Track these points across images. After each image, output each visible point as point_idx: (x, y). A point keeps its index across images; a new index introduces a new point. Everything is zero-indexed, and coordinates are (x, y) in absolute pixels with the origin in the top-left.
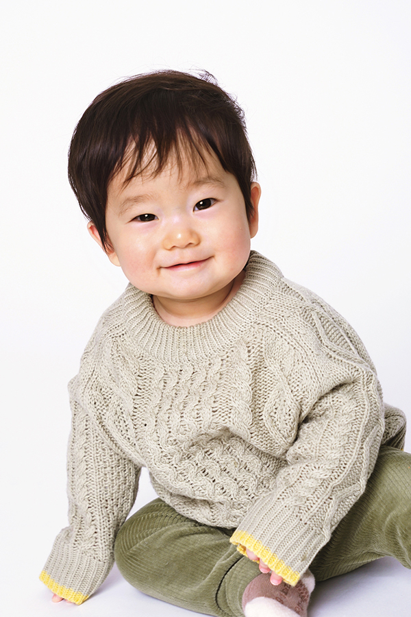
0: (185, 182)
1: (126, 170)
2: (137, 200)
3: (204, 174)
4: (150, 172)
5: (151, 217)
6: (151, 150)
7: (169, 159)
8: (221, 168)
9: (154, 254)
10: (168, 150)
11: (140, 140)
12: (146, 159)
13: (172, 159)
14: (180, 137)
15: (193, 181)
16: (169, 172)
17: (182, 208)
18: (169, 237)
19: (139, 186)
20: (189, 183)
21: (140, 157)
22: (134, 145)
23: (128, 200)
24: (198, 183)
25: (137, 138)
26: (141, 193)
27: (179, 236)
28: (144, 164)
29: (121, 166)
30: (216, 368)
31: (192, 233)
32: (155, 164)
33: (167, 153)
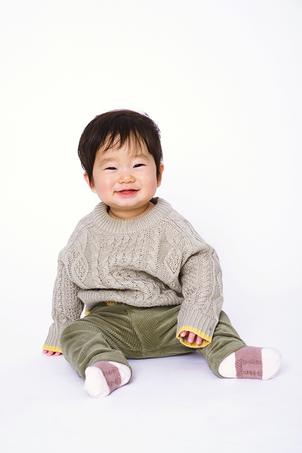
0: (131, 154)
1: (106, 145)
2: (109, 160)
3: (139, 153)
4: (116, 147)
5: (114, 168)
6: (118, 138)
7: (125, 143)
8: (148, 151)
9: (113, 184)
10: (126, 138)
11: (113, 133)
12: (115, 141)
13: (126, 143)
14: (131, 134)
15: (134, 155)
16: (124, 149)
17: (129, 166)
18: (121, 178)
19: (111, 154)
20: (132, 155)
21: (113, 141)
22: (110, 135)
23: (105, 160)
24: (136, 156)
25: (112, 132)
26: (111, 157)
27: (126, 178)
28: (114, 144)
29: (103, 144)
30: (142, 238)
31: (132, 177)
32: (119, 144)
33: (125, 140)
